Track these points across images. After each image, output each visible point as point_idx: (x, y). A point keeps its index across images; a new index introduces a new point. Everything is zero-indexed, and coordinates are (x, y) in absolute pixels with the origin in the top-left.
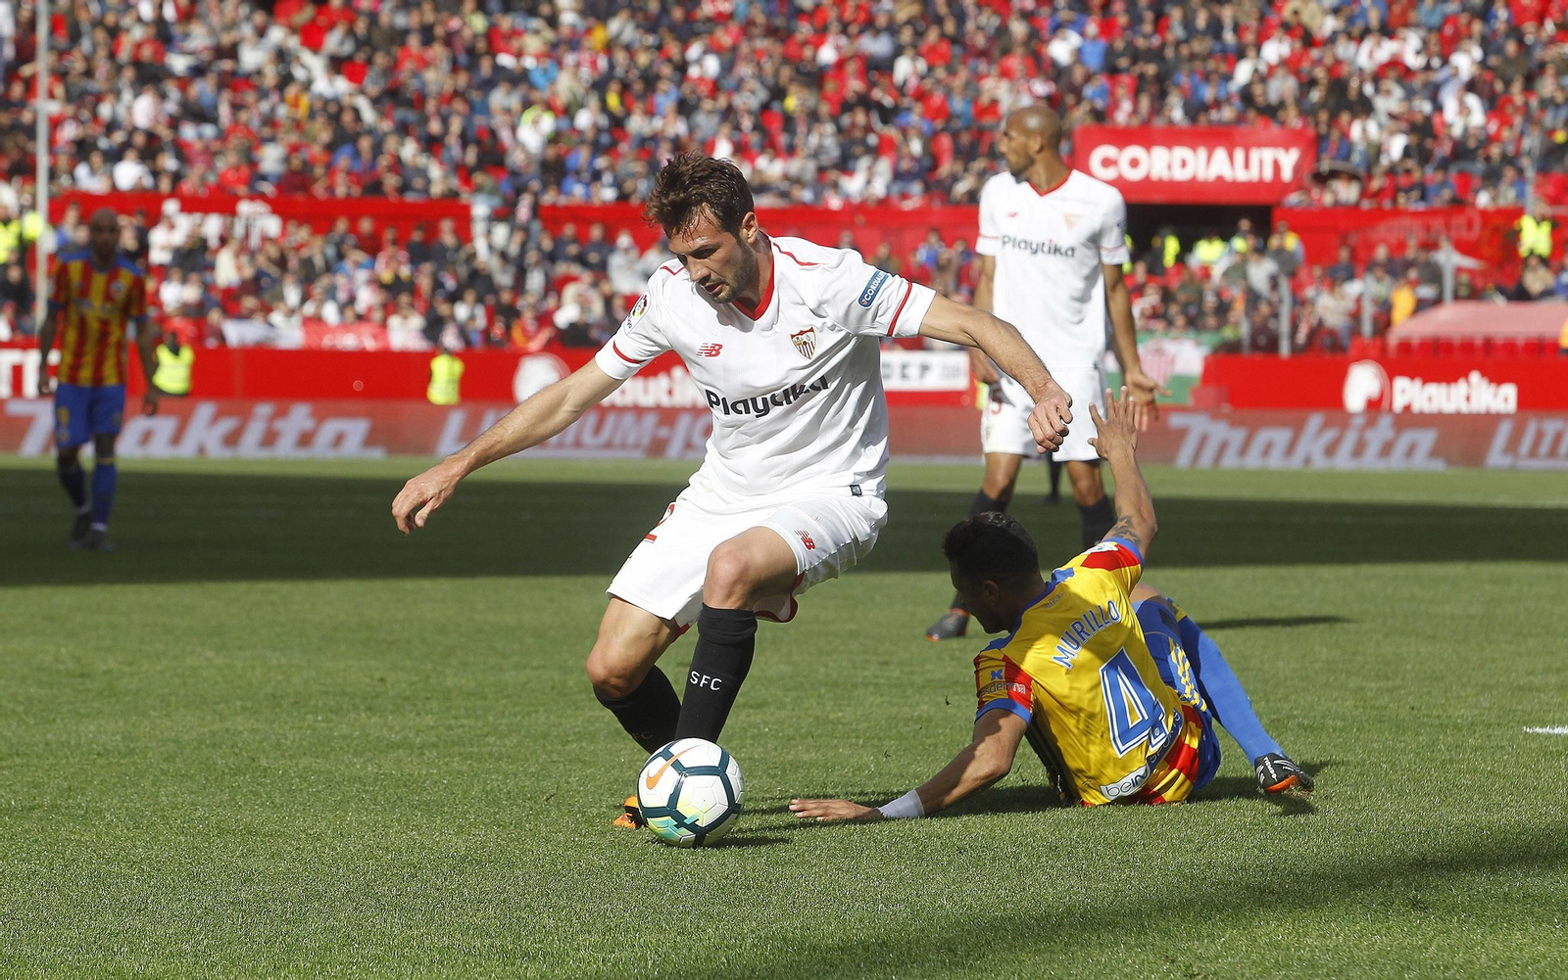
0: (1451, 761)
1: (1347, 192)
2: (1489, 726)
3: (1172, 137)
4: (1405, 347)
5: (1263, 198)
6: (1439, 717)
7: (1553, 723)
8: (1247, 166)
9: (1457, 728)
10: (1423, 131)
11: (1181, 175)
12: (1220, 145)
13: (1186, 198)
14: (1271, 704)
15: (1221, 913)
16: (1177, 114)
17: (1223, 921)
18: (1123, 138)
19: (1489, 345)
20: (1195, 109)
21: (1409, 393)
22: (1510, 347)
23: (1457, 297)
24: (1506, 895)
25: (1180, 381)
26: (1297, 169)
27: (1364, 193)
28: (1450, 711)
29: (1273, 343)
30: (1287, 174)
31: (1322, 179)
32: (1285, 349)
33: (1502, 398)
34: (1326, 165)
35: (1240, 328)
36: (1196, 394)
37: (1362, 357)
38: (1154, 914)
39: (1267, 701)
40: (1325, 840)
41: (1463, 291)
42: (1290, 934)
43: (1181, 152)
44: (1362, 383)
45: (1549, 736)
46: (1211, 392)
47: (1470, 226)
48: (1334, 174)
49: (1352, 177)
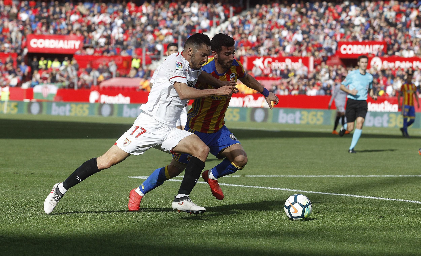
0: (111, 184)
1: (90, 52)
2: (120, 176)
3: (50, 37)
4: (104, 88)
5: (71, 52)
6: (109, 174)
7: (135, 176)
8: (68, 44)
9: (113, 176)
10: (109, 38)
11: (52, 46)
12: (61, 39)
13: (53, 52)
14: (70, 170)
15: (56, 219)
16: (52, 31)
17: (57, 221)
18: (39, 37)
19: (123, 88)
20: (55, 31)
21: (105, 99)
22: (128, 89)
23: (116, 76)
24: (123, 215)
25: (51, 95)
27: (95, 51)
28: (112, 172)
30: (77, 47)
31: (85, 48)
32: (76, 88)
33: (127, 100)
34: (86, 45)
35: (66, 83)
36: (55, 98)
37: (94, 90)
38: (40, 219)
39: (69, 170)
40: (81, 202)
41: (118, 75)
42: (72, 224)
43: (52, 41)
44: (94, 96)
45: (134, 179)
46: (58, 98)
47: (119, 60)
48: (88, 47)
49: (92, 47)
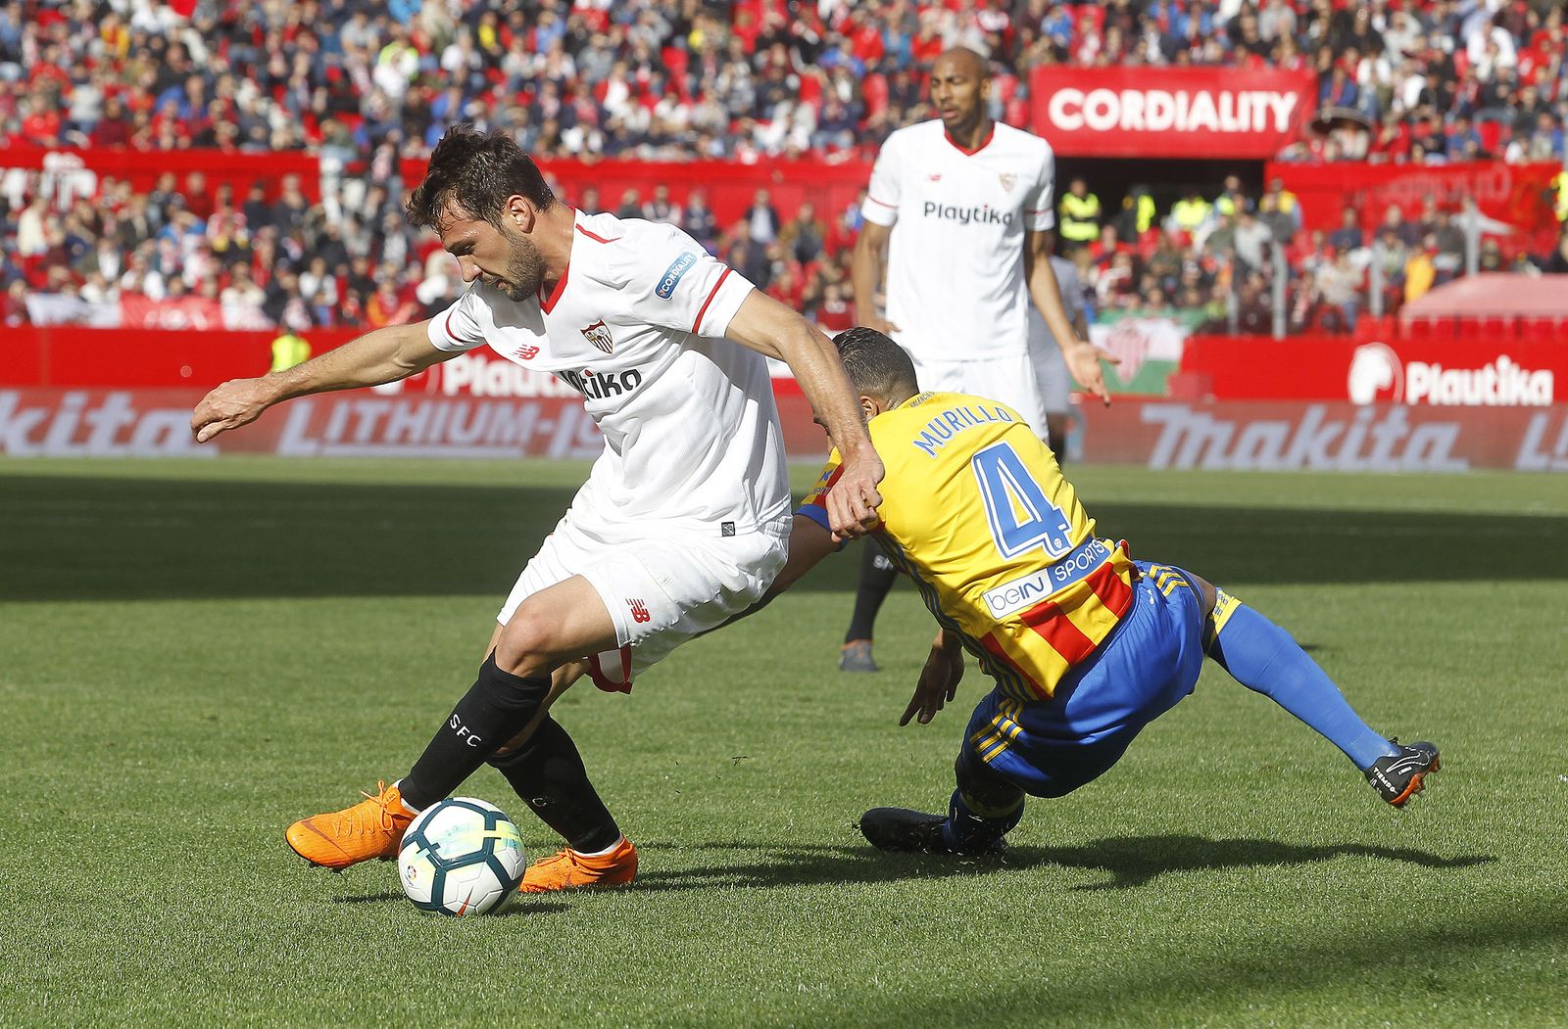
0: (1475, 816)
1: (1354, 144)
2: (1519, 774)
3: (1147, 79)
4: (1421, 327)
5: (1254, 152)
6: (1460, 763)
8: (1235, 113)
9: (1482, 776)
10: (1443, 72)
11: (1157, 124)
12: (1203, 89)
13: (1163, 151)
14: (1262, 748)
15: (1202, 995)
16: (1152, 50)
17: (1204, 1004)
18: (1088, 80)
19: (1520, 324)
20: (1174, 46)
21: (1427, 381)
22: (1545, 327)
23: (1482, 268)
24: (1539, 973)
25: (1156, 366)
26: (1294, 117)
27: (1373, 146)
28: (1474, 756)
29: (1266, 322)
30: (1282, 123)
31: (1324, 129)
32: (1279, 330)
33: (1536, 387)
34: (1327, 113)
35: (1226, 304)
36: (1174, 382)
37: (1369, 339)
38: (1122, 996)
39: (1258, 745)
40: (1326, 909)
41: (1490, 262)
42: (1283, 1020)
43: (1157, 97)
44: (1370, 369)
46: (1192, 380)
47: (1498, 184)
48: (1338, 123)
49: (1359, 126)
